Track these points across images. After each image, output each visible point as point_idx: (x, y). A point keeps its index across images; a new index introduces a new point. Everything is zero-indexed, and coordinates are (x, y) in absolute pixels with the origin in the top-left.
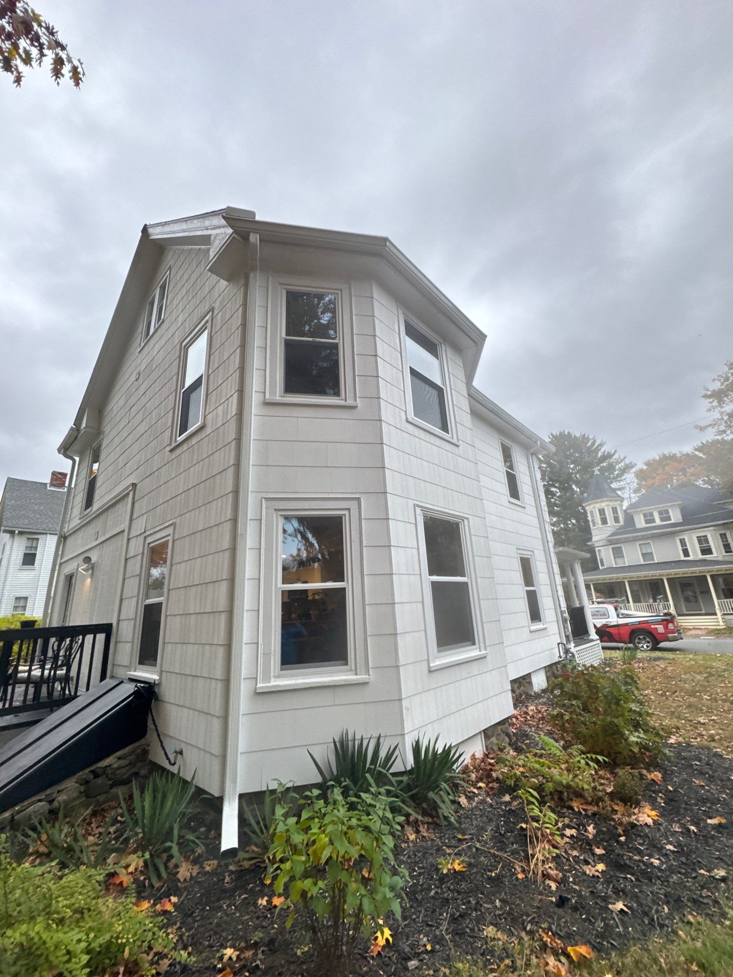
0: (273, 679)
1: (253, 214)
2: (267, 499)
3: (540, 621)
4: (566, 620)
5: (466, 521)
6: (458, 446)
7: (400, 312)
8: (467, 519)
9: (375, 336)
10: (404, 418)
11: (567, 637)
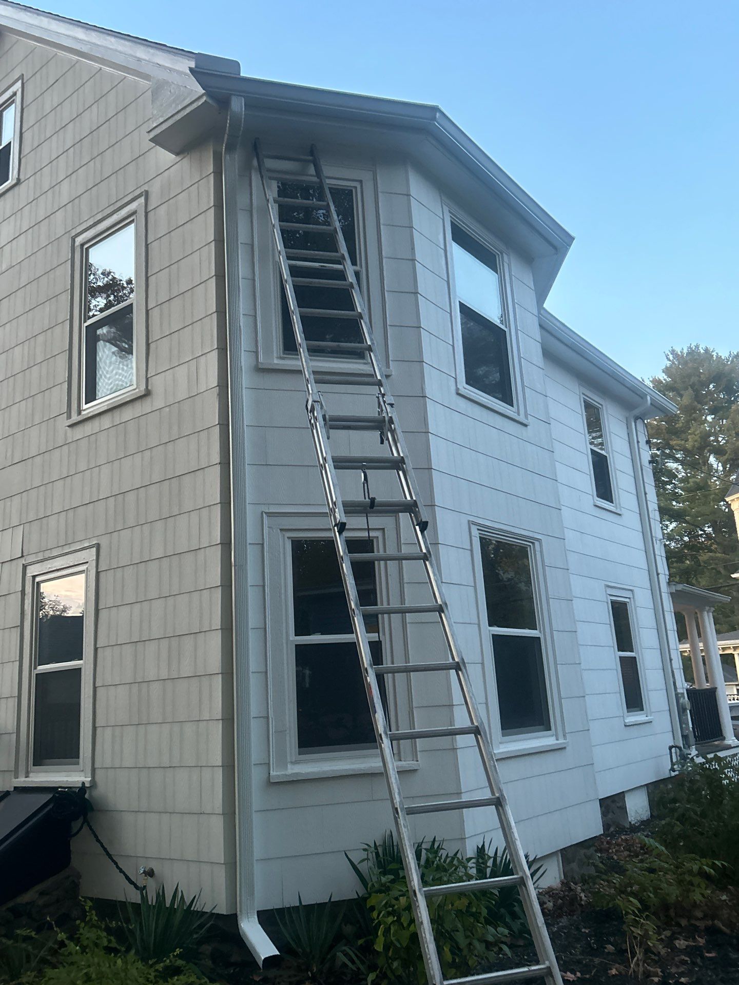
0: (289, 766)
1: (236, 65)
2: (270, 514)
3: (642, 710)
4: (684, 710)
5: (537, 543)
6: (526, 425)
7: (446, 209)
8: (538, 540)
9: (413, 260)
10: (453, 388)
11: (685, 737)
